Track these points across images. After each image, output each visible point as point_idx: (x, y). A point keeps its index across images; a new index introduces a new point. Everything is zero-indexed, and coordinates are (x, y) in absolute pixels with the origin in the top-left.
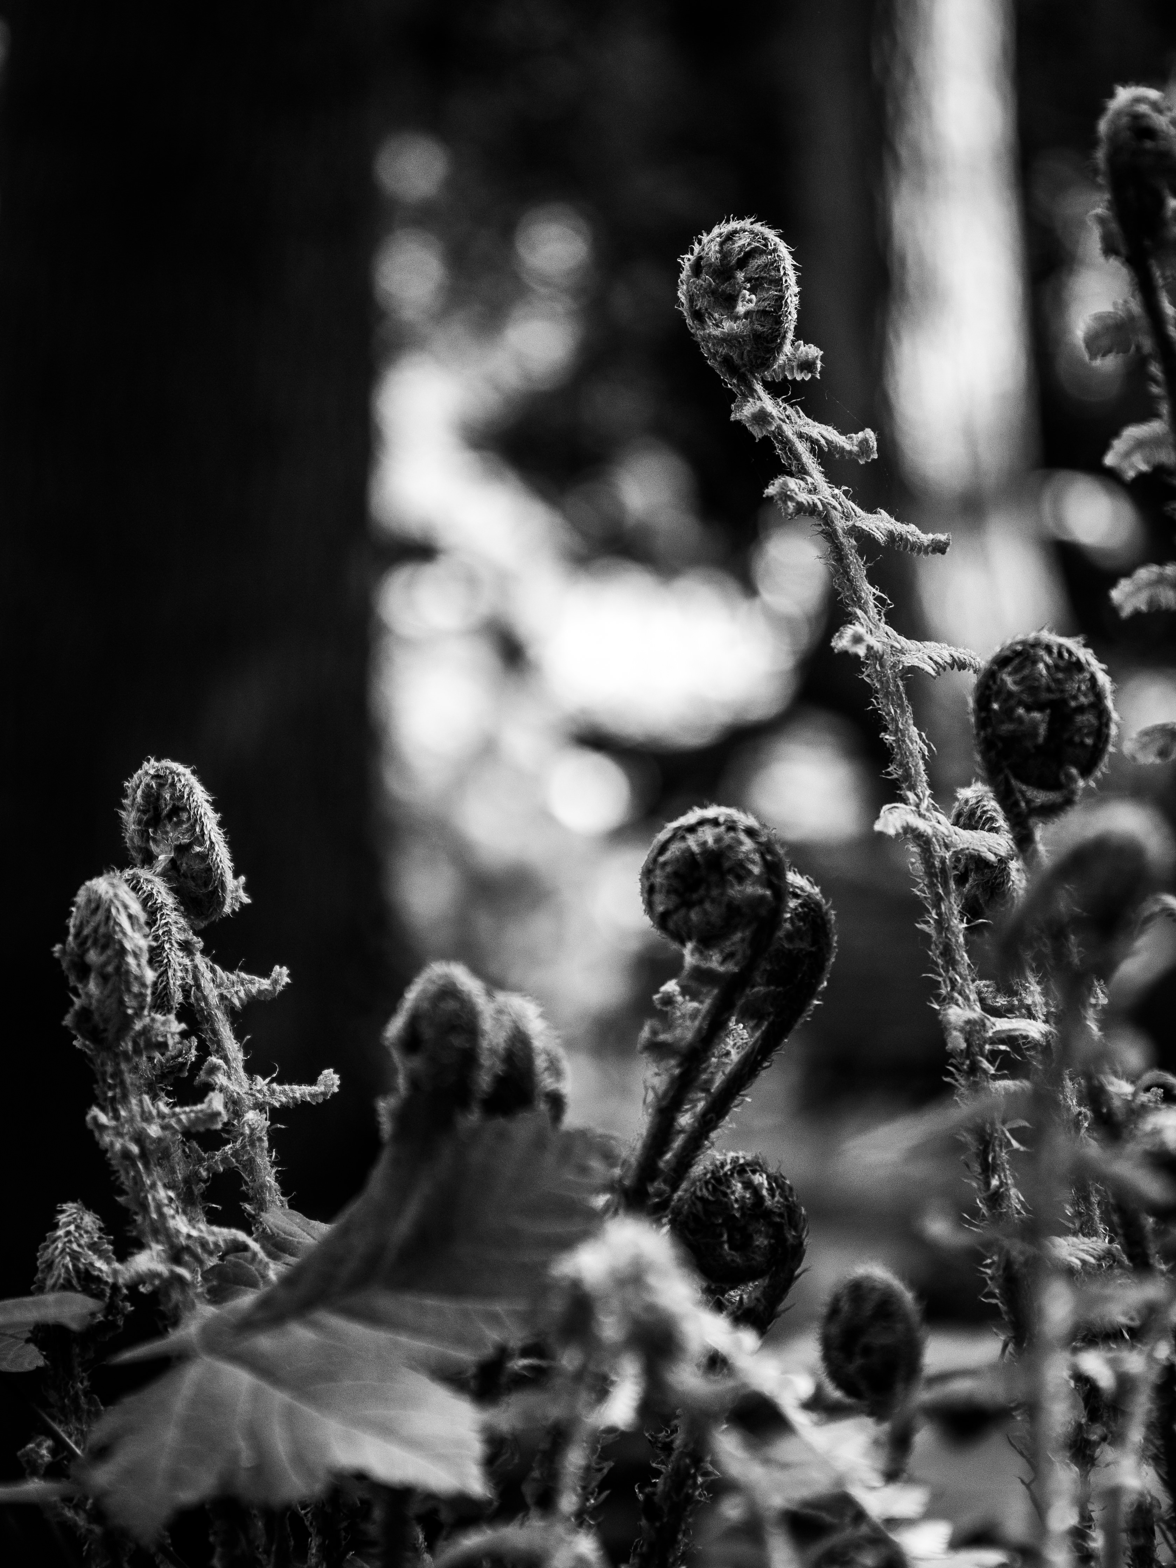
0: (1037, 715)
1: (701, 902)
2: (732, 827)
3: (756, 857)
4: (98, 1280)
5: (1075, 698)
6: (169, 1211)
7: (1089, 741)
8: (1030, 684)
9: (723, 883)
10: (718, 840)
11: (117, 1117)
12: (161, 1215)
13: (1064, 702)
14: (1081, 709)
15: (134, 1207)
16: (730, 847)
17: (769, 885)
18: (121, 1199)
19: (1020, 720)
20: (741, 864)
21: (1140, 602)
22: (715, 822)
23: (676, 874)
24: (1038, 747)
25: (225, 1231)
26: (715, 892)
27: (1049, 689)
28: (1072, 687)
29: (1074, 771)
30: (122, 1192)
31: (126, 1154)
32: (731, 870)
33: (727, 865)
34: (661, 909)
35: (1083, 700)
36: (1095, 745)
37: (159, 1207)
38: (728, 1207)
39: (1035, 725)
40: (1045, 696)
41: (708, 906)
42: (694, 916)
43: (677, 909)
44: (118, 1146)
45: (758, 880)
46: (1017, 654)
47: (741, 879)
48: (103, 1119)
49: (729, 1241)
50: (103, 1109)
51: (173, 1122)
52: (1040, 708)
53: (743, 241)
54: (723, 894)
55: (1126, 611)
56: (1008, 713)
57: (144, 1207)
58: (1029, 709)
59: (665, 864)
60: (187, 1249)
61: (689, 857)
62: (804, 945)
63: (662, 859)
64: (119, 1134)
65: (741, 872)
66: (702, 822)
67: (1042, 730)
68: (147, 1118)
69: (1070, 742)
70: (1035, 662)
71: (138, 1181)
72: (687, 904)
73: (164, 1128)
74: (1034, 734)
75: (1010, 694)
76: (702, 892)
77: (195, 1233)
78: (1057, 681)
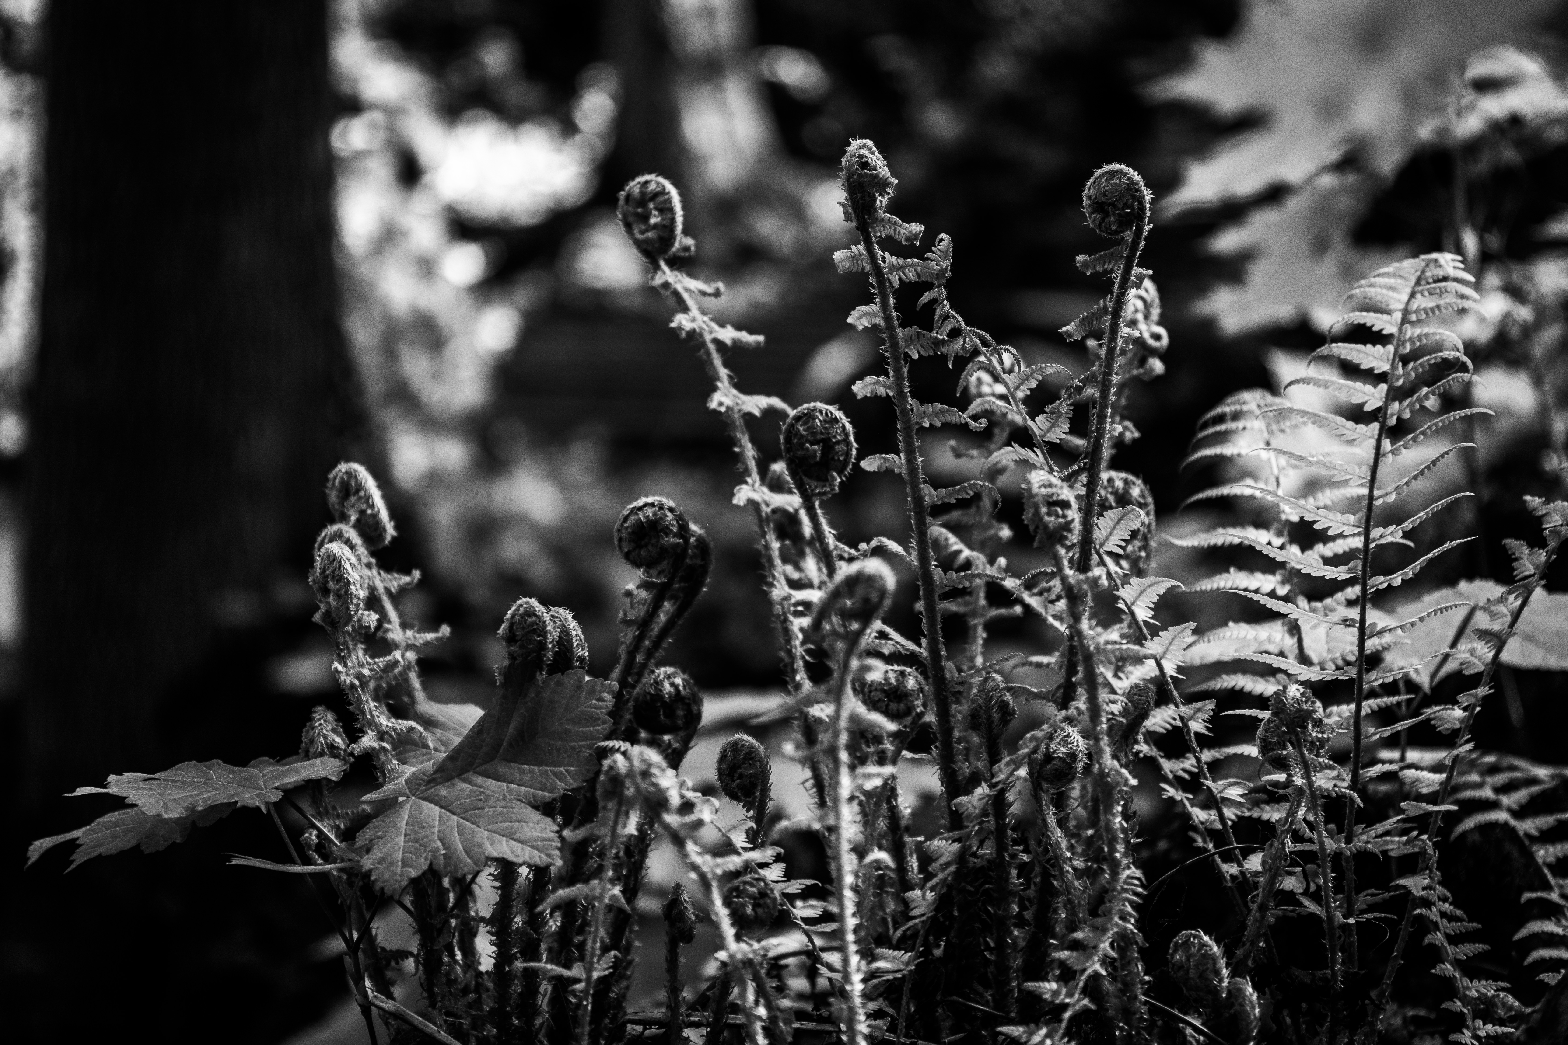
0: (816, 447)
1: (646, 545)
2: (661, 507)
3: (675, 523)
4: (338, 748)
5: (835, 437)
6: (375, 713)
7: (842, 458)
8: (811, 430)
9: (658, 537)
10: (655, 514)
11: (346, 666)
12: (372, 715)
13: (829, 439)
14: (838, 442)
15: (357, 712)
16: (661, 518)
17: (682, 537)
18: (351, 708)
19: (807, 449)
20: (667, 527)
21: (867, 392)
22: (652, 505)
23: (633, 532)
24: (817, 463)
25: (405, 722)
26: (654, 541)
27: (822, 433)
28: (833, 431)
29: (835, 474)
30: (351, 704)
31: (352, 685)
32: (662, 530)
33: (659, 528)
34: (626, 550)
35: (839, 438)
36: (845, 460)
37: (371, 712)
38: (662, 697)
39: (815, 452)
40: (819, 437)
41: (650, 547)
42: (643, 553)
43: (634, 549)
44: (348, 682)
45: (676, 535)
46: (805, 415)
47: (667, 535)
48: (340, 668)
49: (664, 714)
50: (340, 663)
51: (375, 667)
52: (816, 442)
53: (652, 187)
54: (658, 541)
55: (860, 396)
56: (802, 445)
57: (363, 712)
58: (812, 444)
59: (627, 528)
60: (387, 733)
61: (639, 524)
62: (699, 562)
63: (626, 525)
64: (348, 675)
65: (667, 531)
66: (646, 505)
67: (819, 454)
68: (361, 665)
69: (833, 459)
70: (814, 419)
71: (359, 699)
72: (639, 547)
73: (371, 670)
74: (815, 457)
75: (802, 436)
76: (647, 540)
77: (390, 725)
78: (826, 428)
